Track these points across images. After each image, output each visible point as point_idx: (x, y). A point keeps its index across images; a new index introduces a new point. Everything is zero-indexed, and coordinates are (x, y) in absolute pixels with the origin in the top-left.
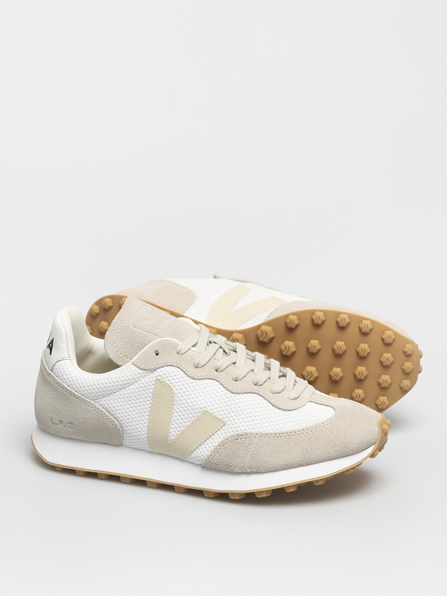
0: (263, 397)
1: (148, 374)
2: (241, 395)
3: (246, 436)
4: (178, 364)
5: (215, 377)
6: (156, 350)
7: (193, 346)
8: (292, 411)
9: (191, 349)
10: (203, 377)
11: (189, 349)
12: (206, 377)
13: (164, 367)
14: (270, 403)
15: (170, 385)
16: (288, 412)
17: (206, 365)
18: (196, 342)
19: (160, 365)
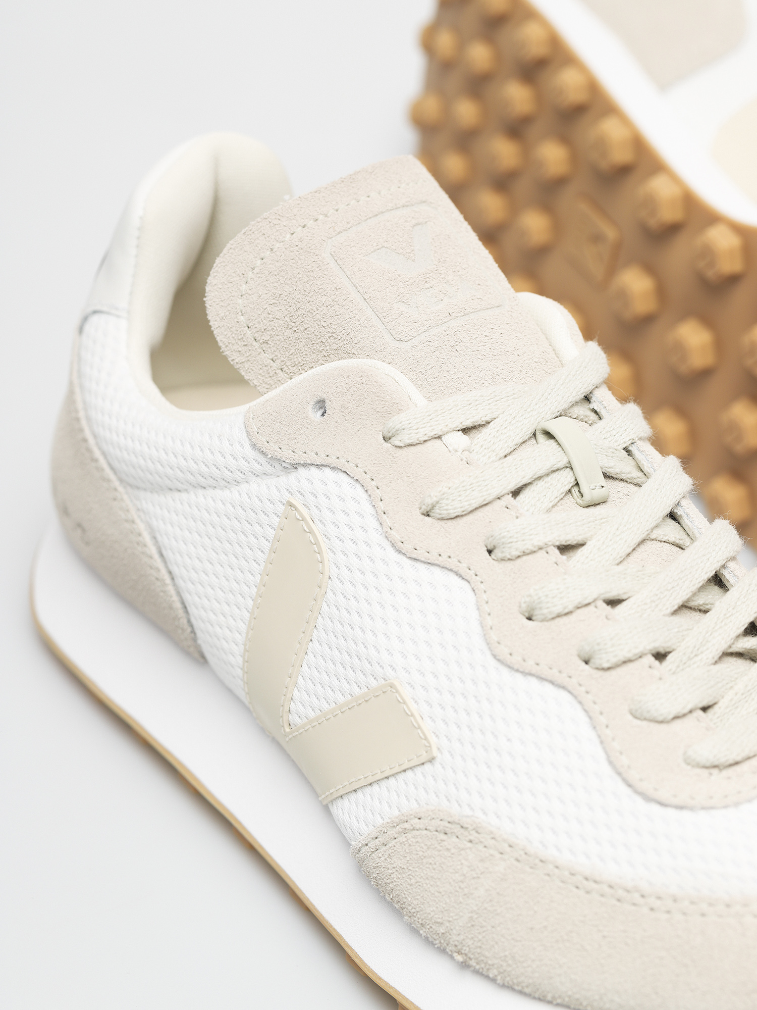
0: (590, 718)
1: (274, 470)
2: (519, 675)
3: (474, 836)
4: (368, 476)
5: (472, 572)
6: (324, 396)
7: (466, 431)
8: (671, 812)
9: (443, 438)
10: (433, 558)
11: (439, 437)
12: (440, 560)
13: (324, 468)
14: (604, 749)
15: (320, 538)
16: (655, 808)
17: (465, 519)
18: (488, 419)
19: (311, 458)
